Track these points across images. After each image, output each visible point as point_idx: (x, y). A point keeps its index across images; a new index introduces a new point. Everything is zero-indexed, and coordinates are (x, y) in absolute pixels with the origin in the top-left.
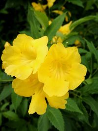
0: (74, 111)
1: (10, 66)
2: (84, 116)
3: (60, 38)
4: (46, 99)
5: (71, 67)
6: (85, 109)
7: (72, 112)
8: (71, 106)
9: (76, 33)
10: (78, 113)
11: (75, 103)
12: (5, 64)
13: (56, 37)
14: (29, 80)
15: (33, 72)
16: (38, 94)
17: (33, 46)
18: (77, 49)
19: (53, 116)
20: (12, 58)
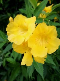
0: (50, 63)
1: (11, 35)
2: (56, 67)
3: (44, 15)
4: (33, 56)
5: (50, 39)
6: (57, 62)
7: (49, 63)
8: (48, 59)
9: (55, 12)
10: (53, 64)
11: (51, 58)
12: (9, 33)
13: (42, 14)
14: (23, 44)
15: (25, 40)
16: (28, 53)
17: (26, 23)
18: (55, 27)
19: (37, 64)
20: (12, 30)
